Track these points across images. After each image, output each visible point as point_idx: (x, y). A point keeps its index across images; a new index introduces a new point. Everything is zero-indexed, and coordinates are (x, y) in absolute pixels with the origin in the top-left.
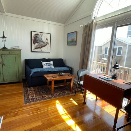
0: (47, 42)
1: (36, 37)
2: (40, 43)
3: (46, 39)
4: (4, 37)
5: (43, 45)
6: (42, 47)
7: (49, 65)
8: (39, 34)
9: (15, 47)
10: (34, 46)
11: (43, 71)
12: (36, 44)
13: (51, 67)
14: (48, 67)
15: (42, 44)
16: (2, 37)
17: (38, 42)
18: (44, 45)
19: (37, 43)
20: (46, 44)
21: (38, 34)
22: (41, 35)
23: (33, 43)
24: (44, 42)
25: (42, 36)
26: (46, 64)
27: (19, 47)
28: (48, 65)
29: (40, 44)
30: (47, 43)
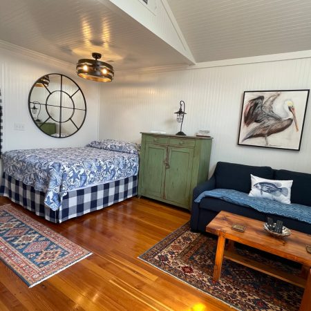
0: (291, 116)
1: (256, 105)
2: (266, 121)
3: (290, 108)
4: (180, 112)
5: (273, 128)
6: (269, 134)
7: (270, 191)
8: (266, 95)
9: (201, 131)
10: (245, 131)
11: (230, 201)
12: (254, 125)
13: (275, 197)
14: (266, 195)
15: (273, 125)
16: (177, 113)
17: (259, 118)
18: (280, 127)
19: (257, 121)
20: (286, 123)
21: (262, 98)
22: (271, 99)
23: (245, 121)
24: (278, 119)
25: (275, 102)
26: (261, 183)
27: (208, 132)
28: (265, 188)
29: (266, 125)
30: (291, 120)
